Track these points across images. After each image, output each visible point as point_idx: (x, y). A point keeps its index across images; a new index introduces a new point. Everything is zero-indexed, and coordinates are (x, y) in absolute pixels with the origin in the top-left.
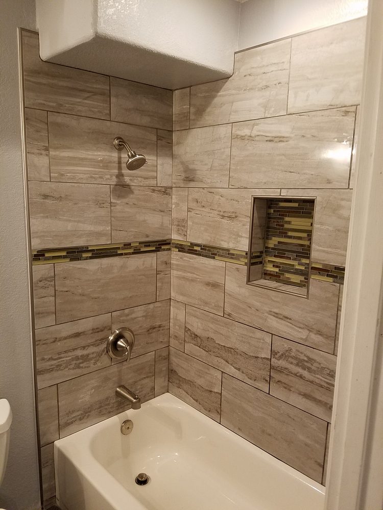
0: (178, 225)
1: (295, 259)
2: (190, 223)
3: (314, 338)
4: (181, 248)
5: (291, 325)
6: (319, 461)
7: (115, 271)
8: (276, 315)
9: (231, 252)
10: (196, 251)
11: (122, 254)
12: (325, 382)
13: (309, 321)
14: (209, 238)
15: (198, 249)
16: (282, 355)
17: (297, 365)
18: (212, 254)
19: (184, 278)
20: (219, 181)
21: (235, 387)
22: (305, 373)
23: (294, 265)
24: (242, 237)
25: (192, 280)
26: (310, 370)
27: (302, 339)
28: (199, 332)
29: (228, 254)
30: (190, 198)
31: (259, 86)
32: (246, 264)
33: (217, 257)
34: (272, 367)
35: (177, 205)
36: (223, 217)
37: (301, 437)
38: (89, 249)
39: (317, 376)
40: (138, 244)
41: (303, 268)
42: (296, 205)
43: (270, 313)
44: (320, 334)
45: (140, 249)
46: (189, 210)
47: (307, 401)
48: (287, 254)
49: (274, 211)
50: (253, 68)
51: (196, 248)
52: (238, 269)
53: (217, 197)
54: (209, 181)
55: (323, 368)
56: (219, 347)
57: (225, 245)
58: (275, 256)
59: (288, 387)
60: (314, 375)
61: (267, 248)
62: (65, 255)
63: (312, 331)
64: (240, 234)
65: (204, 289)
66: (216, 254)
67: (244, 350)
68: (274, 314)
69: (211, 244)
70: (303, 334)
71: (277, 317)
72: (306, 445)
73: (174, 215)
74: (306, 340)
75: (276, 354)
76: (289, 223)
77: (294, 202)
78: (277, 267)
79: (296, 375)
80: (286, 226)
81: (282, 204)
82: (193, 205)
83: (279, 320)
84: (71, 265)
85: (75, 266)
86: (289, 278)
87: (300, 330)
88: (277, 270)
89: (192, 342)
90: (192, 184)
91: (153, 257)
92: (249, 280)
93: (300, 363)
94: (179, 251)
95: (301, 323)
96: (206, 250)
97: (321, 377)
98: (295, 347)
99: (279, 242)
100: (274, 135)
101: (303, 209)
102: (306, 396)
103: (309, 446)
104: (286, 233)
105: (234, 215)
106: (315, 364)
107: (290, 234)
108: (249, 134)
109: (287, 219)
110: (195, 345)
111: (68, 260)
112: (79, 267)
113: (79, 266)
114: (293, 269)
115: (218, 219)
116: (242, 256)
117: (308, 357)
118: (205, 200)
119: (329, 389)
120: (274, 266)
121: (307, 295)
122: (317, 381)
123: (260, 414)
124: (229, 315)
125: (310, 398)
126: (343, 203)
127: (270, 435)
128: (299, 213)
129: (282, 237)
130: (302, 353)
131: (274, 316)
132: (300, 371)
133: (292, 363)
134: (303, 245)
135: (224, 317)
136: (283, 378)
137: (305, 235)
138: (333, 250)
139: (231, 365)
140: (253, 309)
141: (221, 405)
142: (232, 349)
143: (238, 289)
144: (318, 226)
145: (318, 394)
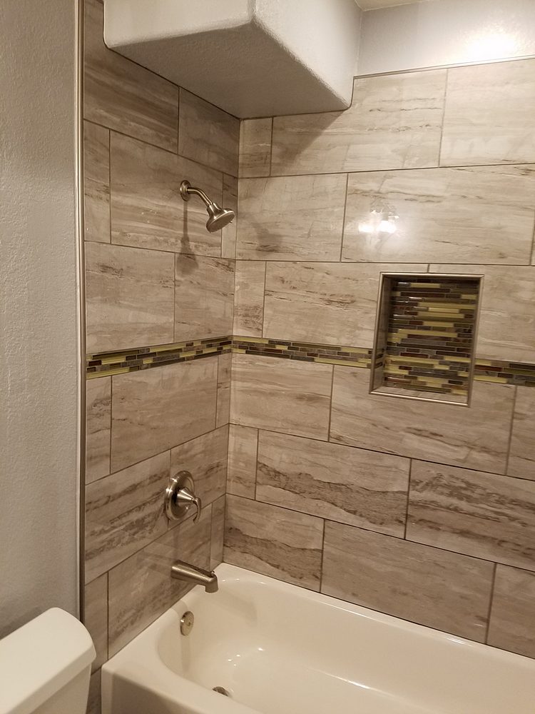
0: (246, 315)
1: (434, 357)
2: (268, 311)
4: (251, 349)
5: (441, 443)
6: (481, 614)
7: (176, 385)
9: (344, 350)
10: (280, 351)
11: (183, 359)
12: (492, 511)
13: (471, 436)
14: (304, 333)
15: (285, 348)
16: (427, 484)
17: (451, 495)
18: (312, 355)
19: (255, 391)
20: (324, 252)
21: (347, 537)
22: (463, 505)
23: (432, 365)
24: (362, 329)
25: (272, 394)
26: (469, 499)
27: (458, 460)
28: (282, 468)
29: (338, 354)
30: (269, 276)
31: (394, 126)
32: (369, 366)
33: (317, 359)
34: (409, 503)
35: (245, 286)
36: (330, 302)
37: (456, 589)
38: (151, 352)
39: (480, 505)
40: (200, 344)
41: (447, 368)
42: (437, 285)
43: (409, 430)
44: (486, 452)
45: (202, 351)
46: (267, 293)
47: (465, 540)
48: (421, 351)
49: (402, 294)
50: (385, 101)
51: (278, 347)
52: (354, 374)
53: (320, 274)
54: (305, 252)
55: (489, 495)
56: (320, 485)
57: (332, 341)
58: (402, 354)
59: (435, 526)
60: (476, 505)
61: (389, 343)
62: (123, 363)
63: (474, 449)
64: (359, 325)
65: (294, 405)
66: (316, 355)
67: (363, 485)
68: (415, 431)
69: (308, 341)
70: (462, 453)
71: (419, 435)
72: (462, 597)
73: (238, 300)
74: (464, 461)
75: (417, 484)
76: (426, 309)
77: (433, 283)
78: (406, 368)
79: (448, 508)
80: (421, 314)
81: (414, 285)
82: (277, 286)
83: (423, 439)
84: (131, 379)
85: (135, 379)
86: (424, 383)
87: (456, 449)
88: (405, 372)
89: (270, 482)
90: (273, 256)
91: (214, 363)
92: (372, 389)
93: (454, 492)
94: (247, 353)
95: (457, 439)
96: (297, 349)
97: (486, 507)
98: (446, 472)
99: (410, 336)
100: (417, 192)
101: (448, 291)
102: (464, 533)
103: (467, 599)
104: (421, 323)
105: (348, 300)
106: (479, 491)
107: (426, 324)
108: (376, 189)
109: (422, 304)
110: (275, 486)
111: (126, 370)
112: (139, 380)
113: (138, 379)
114: (431, 370)
115: (322, 305)
116: (362, 356)
117: (467, 483)
118: (298, 278)
119: (497, 520)
120: (400, 368)
121: (468, 402)
122: (481, 512)
123: (389, 569)
124: (339, 438)
125: (468, 535)
126: (522, 283)
127: (405, 594)
128: (442, 296)
129: (414, 329)
130: (457, 479)
131: (414, 434)
132: (455, 502)
133: (442, 494)
134: (447, 338)
135: (328, 442)
136: (428, 515)
137: (451, 325)
138: (508, 343)
139: (341, 508)
140: (379, 427)
141: (321, 566)
142: (343, 485)
143: (355, 401)
144: (486, 312)
145: (480, 528)
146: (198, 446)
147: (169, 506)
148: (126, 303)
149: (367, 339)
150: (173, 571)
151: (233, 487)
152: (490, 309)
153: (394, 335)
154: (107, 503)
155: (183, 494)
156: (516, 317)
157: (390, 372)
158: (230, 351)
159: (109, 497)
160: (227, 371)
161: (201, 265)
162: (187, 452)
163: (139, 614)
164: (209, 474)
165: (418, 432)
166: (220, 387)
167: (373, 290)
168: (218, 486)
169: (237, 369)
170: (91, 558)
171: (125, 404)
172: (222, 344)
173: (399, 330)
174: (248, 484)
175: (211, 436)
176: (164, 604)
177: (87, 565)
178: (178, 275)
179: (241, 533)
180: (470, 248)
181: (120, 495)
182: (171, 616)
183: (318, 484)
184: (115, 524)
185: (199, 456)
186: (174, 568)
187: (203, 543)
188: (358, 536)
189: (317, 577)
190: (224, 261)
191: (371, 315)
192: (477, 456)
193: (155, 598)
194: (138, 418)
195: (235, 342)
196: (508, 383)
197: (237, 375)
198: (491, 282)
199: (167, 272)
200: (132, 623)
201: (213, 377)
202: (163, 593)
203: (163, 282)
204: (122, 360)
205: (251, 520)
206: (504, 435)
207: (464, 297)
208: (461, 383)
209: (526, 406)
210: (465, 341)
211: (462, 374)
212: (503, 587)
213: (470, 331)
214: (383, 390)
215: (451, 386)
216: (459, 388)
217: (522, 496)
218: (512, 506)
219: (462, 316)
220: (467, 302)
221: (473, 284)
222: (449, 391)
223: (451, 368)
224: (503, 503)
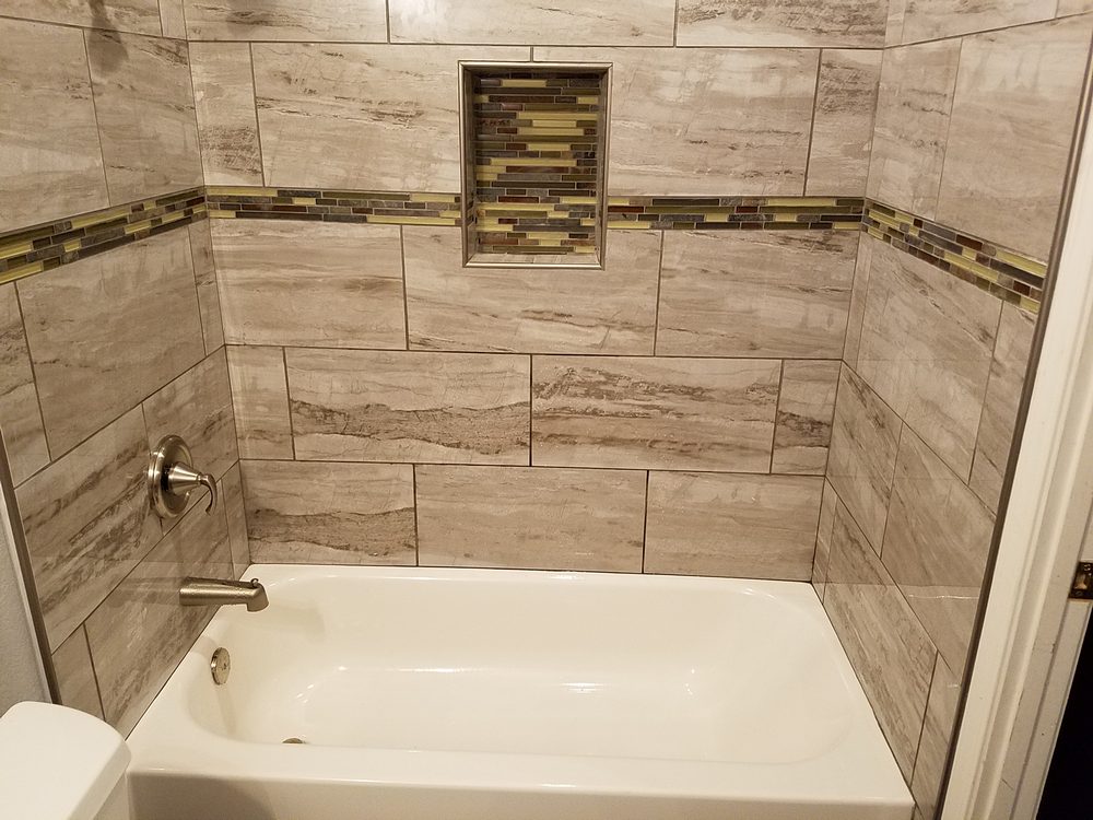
0: (226, 147)
1: (547, 201)
2: (267, 137)
3: (618, 338)
4: (246, 208)
5: (568, 326)
6: (635, 539)
7: (129, 287)
9: (414, 199)
10: (302, 208)
11: (132, 238)
12: (640, 406)
13: (608, 309)
14: (341, 173)
15: (311, 202)
16: (555, 386)
17: (587, 394)
18: (361, 211)
19: (267, 283)
20: (357, 25)
21: (449, 481)
22: (604, 405)
23: (545, 212)
24: (441, 161)
25: (299, 285)
26: (610, 396)
27: (593, 346)
28: (337, 402)
29: (404, 206)
30: (260, 69)
32: (458, 223)
33: (371, 217)
34: (534, 416)
35: (213, 91)
36: (380, 116)
37: (601, 514)
38: (75, 227)
39: (624, 401)
40: (154, 206)
41: (565, 216)
42: (541, 83)
43: (526, 314)
44: (628, 328)
45: (160, 220)
46: (260, 103)
47: (609, 449)
48: (529, 192)
49: (491, 99)
51: (298, 202)
52: (437, 238)
53: (356, 66)
54: (322, 24)
55: (635, 385)
56: (402, 417)
57: (393, 185)
58: (503, 200)
59: (569, 440)
60: (619, 401)
61: (479, 183)
62: (30, 254)
63: (613, 327)
64: (435, 155)
65: (344, 300)
66: (369, 211)
67: (467, 405)
68: (535, 315)
69: (350, 187)
70: (598, 335)
71: (540, 319)
72: (610, 523)
73: (205, 118)
74: (602, 346)
75: (542, 388)
76: (529, 124)
77: (535, 78)
78: (509, 221)
79: (585, 413)
80: (523, 131)
81: (507, 83)
82: (278, 88)
83: (545, 324)
84: (49, 283)
85: (57, 282)
86: (537, 241)
87: (590, 331)
88: (508, 228)
89: (317, 428)
90: (262, 33)
91: (183, 240)
92: (466, 259)
93: (592, 390)
94: (239, 216)
95: (591, 318)
96: (334, 203)
97: (632, 401)
98: (578, 365)
99: (509, 169)
101: (558, 92)
102: (607, 441)
103: (615, 523)
104: (525, 146)
105: (411, 110)
106: (622, 383)
107: (531, 147)
109: (522, 115)
110: (328, 433)
111: (37, 267)
112: (64, 285)
113: (64, 283)
114: (544, 221)
115: (366, 121)
116: (445, 207)
117: (608, 376)
118: (315, 73)
119: (647, 416)
120: (501, 221)
121: (602, 260)
122: (626, 409)
123: (513, 510)
124: (423, 342)
125: (613, 443)
126: (665, 75)
127: (537, 537)
128: (550, 100)
129: (515, 156)
130: (594, 371)
131: (534, 318)
132: (593, 402)
133: (575, 395)
134: (562, 168)
135: (408, 350)
136: (560, 426)
137: (565, 147)
138: (649, 169)
139: (437, 443)
140: (483, 315)
141: (416, 530)
142: (437, 410)
143: (443, 281)
144: (618, 123)
145: (628, 431)
146: (184, 390)
147: (160, 497)
148: (11, 133)
149: (449, 178)
150: (183, 596)
151: (249, 448)
152: (625, 118)
153: (486, 168)
154: (57, 512)
155: (178, 474)
156: (658, 129)
157: (486, 229)
158: (205, 216)
159: (59, 501)
160: (207, 253)
161: (131, 52)
162: (168, 403)
163: (145, 674)
164: (208, 433)
165: (539, 316)
166: (198, 283)
167: (451, 93)
168: (226, 450)
169: (224, 248)
170: (52, 608)
171: (51, 333)
172: (190, 205)
173: (493, 160)
174: (277, 438)
175: (200, 370)
176: (179, 650)
177: (47, 621)
178: (96, 71)
179: (278, 514)
180: (591, 20)
181: (77, 494)
182: (194, 662)
183: (398, 416)
184: (79, 543)
185: (188, 407)
186: (184, 591)
187: (220, 543)
188: (467, 476)
189: (410, 546)
190: (168, 43)
191: (451, 136)
192: (620, 337)
193: (163, 645)
194: (78, 356)
195: (212, 198)
196: (652, 228)
197: (225, 259)
198: (623, 74)
199: (74, 67)
200: (138, 690)
201: (186, 266)
202: (174, 633)
203: (72, 87)
204: (26, 248)
205: (293, 491)
206: (650, 302)
207: (581, 100)
208: (587, 236)
209: (677, 258)
210: (587, 171)
211: (587, 222)
212: (659, 499)
213: (593, 155)
214: (481, 259)
215: (572, 242)
216: (583, 244)
217: (676, 380)
218: (663, 394)
219: (580, 132)
220: (585, 108)
221: (593, 79)
222: (571, 250)
223: (571, 215)
224: (652, 393)
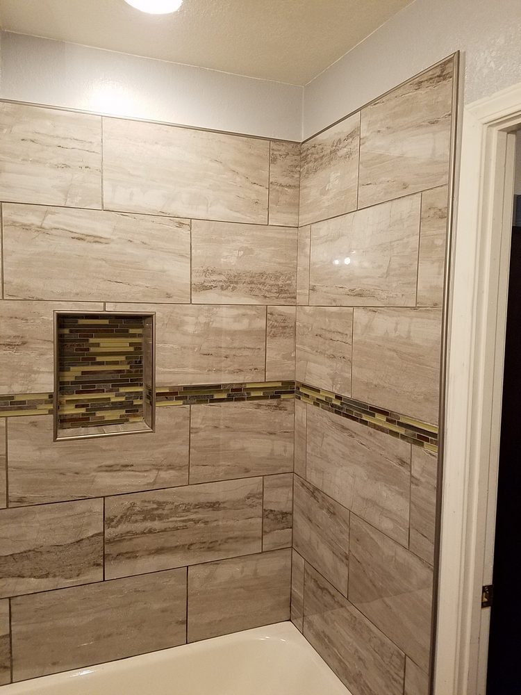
1: (110, 391)
3: (165, 476)
5: (132, 473)
6: (181, 619)
8: (110, 469)
9: (17, 399)
12: (180, 521)
13: (158, 458)
16: (122, 517)
17: (144, 519)
21: (39, 606)
22: (157, 525)
23: (109, 398)
26: (160, 517)
27: (148, 484)
31: (52, 161)
32: (50, 412)
34: (106, 542)
37: (156, 606)
39: (170, 519)
41: (123, 399)
42: (106, 322)
43: (101, 469)
44: (172, 469)
47: (160, 557)
48: (97, 386)
49: (71, 331)
50: (39, 133)
52: (34, 424)
55: (177, 507)
59: (132, 555)
60: (167, 520)
61: (62, 383)
63: (161, 469)
64: (35, 369)
67: (55, 542)
68: (107, 468)
70: (151, 477)
71: (111, 471)
72: (162, 612)
74: (154, 483)
75: (112, 520)
76: (98, 345)
77: (102, 319)
78: (83, 406)
79: (143, 533)
80: (92, 350)
81: (81, 322)
83: (114, 474)
86: (103, 417)
87: (145, 474)
88: (83, 410)
92: (56, 436)
93: (148, 515)
95: (147, 465)
97: (175, 519)
98: (137, 500)
99: (83, 373)
100: (83, 232)
101: (116, 326)
102: (159, 551)
103: (166, 611)
104: (94, 359)
105: (18, 341)
106: (167, 507)
107: (99, 359)
108: (39, 224)
109: (92, 340)
114: (108, 404)
116: (40, 402)
117: (159, 503)
119: (185, 528)
120: (77, 407)
121: (152, 426)
122: (171, 525)
124: (21, 500)
125: (163, 551)
126: (186, 319)
127: (109, 636)
128: (112, 331)
129: (88, 365)
130: (149, 502)
131: (107, 471)
132: (149, 524)
133: (136, 521)
134: (120, 370)
135: (8, 507)
136: (125, 546)
137: (123, 358)
138: (180, 370)
140: (69, 474)
141: (11, 653)
144: (160, 345)
145: (173, 541)
149: (46, 383)
152: (164, 342)
153: (66, 373)
156: (185, 348)
157: (66, 413)
167: (49, 330)
173: (72, 368)
180: (141, 289)
191: (48, 356)
196: (184, 404)
198: (162, 318)
206: (185, 450)
207: (132, 331)
208: (137, 411)
209: (199, 421)
210: (137, 371)
211: (137, 402)
212: (196, 585)
213: (140, 362)
214: (67, 433)
215: (128, 416)
216: (135, 416)
217: (202, 499)
218: (195, 510)
219: (132, 349)
220: (134, 336)
222: (127, 420)
223: (126, 398)
224: (188, 511)
